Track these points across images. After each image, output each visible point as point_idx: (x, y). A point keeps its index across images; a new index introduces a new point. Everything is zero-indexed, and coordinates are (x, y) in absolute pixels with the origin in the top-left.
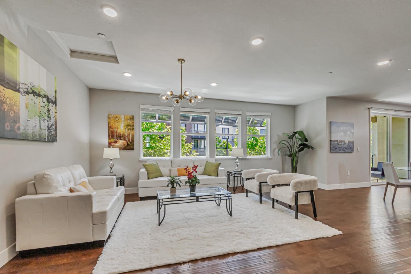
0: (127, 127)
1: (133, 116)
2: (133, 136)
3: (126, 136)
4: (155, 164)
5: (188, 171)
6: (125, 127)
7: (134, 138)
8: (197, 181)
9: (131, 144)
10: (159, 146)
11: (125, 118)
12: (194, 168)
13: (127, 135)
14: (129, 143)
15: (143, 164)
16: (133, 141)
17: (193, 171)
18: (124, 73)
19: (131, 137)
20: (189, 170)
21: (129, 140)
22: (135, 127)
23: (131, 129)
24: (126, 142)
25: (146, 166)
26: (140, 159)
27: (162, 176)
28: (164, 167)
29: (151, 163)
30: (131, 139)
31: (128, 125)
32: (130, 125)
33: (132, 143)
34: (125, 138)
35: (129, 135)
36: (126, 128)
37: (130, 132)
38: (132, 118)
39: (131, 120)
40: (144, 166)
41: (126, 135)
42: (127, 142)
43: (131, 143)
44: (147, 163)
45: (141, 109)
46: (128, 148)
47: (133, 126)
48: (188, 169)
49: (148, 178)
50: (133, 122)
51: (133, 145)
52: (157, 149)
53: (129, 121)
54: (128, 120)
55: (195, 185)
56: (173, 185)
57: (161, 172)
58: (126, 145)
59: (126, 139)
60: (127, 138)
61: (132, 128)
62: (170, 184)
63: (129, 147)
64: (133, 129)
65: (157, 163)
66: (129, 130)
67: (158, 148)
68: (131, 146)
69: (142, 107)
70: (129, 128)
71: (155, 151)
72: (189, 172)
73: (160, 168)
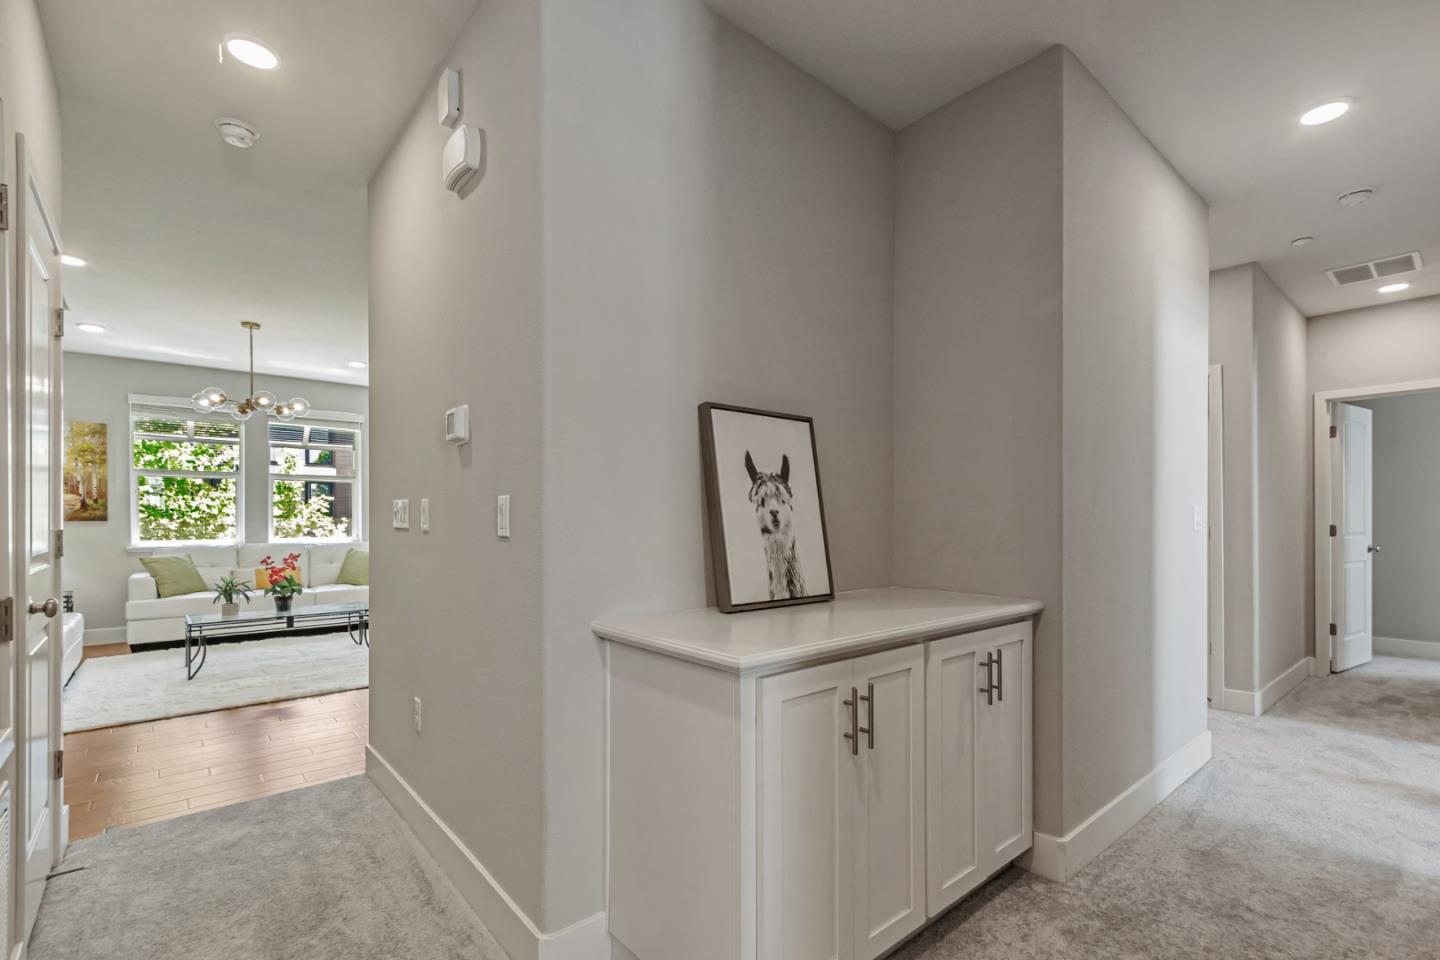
0: (80, 456)
1: (104, 426)
2: (103, 482)
3: (79, 482)
4: (183, 557)
5: (269, 566)
6: (76, 456)
7: (106, 488)
8: (294, 588)
9: (95, 505)
10: (203, 507)
11: (75, 429)
12: (290, 561)
13: (83, 478)
14: (89, 502)
15: (141, 559)
16: (103, 494)
17: (285, 566)
18: (78, 324)
19: (95, 482)
20: (273, 565)
21: (88, 493)
22: (109, 456)
23: (98, 461)
24: (78, 497)
25: (152, 565)
26: (128, 548)
27: (205, 589)
28: (212, 567)
29: (168, 556)
30: (94, 491)
31: (86, 451)
32: (93, 452)
33: (100, 501)
34: (72, 486)
35: (87, 479)
36: (76, 459)
37: (90, 469)
38: (101, 431)
39: (97, 436)
40: (145, 564)
41: (79, 479)
42: (82, 498)
43: (96, 501)
44: (154, 556)
45: (133, 405)
46: (86, 514)
47: (104, 453)
48: (269, 561)
49: (159, 596)
50: (103, 443)
51: (105, 506)
52: (196, 520)
53: (87, 438)
54: (87, 435)
55: (290, 597)
56: (229, 599)
57: (201, 580)
58: (78, 506)
59: (78, 488)
60: (81, 486)
61: (100, 459)
62: (222, 597)
63: (90, 511)
64: (104, 461)
65: (189, 557)
66: (90, 464)
67: (196, 515)
68: (94, 509)
69: (133, 399)
70: (89, 457)
71: (184, 524)
72: (272, 568)
73: (200, 570)
